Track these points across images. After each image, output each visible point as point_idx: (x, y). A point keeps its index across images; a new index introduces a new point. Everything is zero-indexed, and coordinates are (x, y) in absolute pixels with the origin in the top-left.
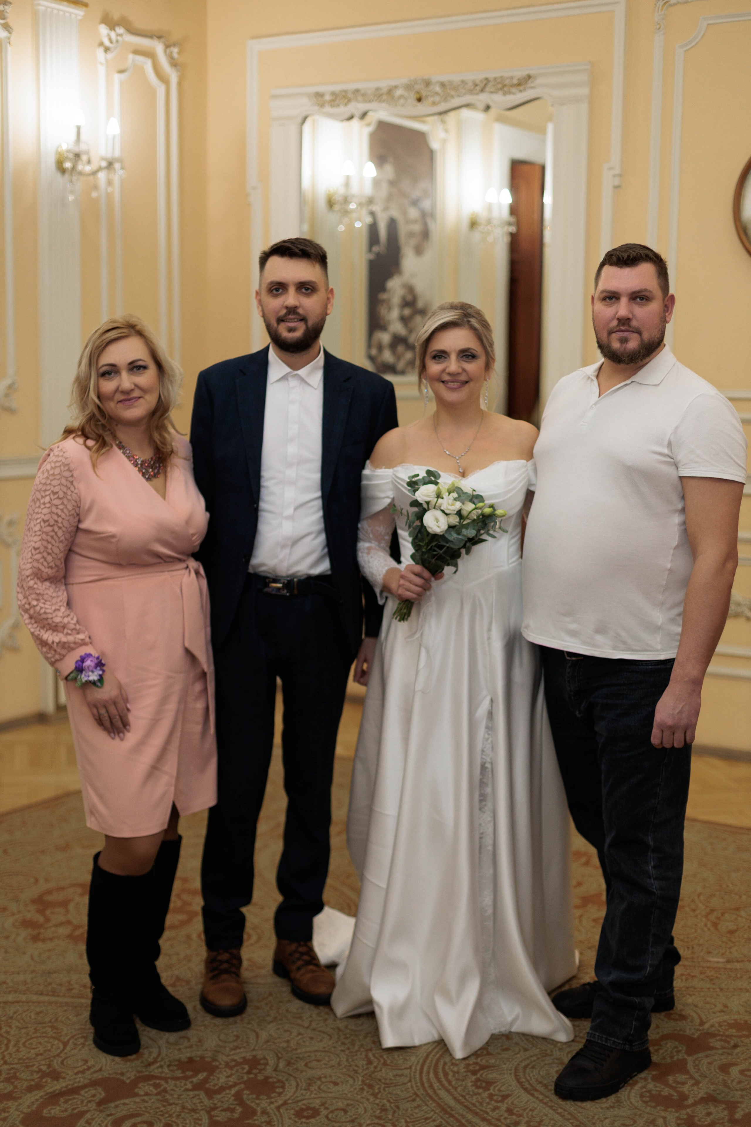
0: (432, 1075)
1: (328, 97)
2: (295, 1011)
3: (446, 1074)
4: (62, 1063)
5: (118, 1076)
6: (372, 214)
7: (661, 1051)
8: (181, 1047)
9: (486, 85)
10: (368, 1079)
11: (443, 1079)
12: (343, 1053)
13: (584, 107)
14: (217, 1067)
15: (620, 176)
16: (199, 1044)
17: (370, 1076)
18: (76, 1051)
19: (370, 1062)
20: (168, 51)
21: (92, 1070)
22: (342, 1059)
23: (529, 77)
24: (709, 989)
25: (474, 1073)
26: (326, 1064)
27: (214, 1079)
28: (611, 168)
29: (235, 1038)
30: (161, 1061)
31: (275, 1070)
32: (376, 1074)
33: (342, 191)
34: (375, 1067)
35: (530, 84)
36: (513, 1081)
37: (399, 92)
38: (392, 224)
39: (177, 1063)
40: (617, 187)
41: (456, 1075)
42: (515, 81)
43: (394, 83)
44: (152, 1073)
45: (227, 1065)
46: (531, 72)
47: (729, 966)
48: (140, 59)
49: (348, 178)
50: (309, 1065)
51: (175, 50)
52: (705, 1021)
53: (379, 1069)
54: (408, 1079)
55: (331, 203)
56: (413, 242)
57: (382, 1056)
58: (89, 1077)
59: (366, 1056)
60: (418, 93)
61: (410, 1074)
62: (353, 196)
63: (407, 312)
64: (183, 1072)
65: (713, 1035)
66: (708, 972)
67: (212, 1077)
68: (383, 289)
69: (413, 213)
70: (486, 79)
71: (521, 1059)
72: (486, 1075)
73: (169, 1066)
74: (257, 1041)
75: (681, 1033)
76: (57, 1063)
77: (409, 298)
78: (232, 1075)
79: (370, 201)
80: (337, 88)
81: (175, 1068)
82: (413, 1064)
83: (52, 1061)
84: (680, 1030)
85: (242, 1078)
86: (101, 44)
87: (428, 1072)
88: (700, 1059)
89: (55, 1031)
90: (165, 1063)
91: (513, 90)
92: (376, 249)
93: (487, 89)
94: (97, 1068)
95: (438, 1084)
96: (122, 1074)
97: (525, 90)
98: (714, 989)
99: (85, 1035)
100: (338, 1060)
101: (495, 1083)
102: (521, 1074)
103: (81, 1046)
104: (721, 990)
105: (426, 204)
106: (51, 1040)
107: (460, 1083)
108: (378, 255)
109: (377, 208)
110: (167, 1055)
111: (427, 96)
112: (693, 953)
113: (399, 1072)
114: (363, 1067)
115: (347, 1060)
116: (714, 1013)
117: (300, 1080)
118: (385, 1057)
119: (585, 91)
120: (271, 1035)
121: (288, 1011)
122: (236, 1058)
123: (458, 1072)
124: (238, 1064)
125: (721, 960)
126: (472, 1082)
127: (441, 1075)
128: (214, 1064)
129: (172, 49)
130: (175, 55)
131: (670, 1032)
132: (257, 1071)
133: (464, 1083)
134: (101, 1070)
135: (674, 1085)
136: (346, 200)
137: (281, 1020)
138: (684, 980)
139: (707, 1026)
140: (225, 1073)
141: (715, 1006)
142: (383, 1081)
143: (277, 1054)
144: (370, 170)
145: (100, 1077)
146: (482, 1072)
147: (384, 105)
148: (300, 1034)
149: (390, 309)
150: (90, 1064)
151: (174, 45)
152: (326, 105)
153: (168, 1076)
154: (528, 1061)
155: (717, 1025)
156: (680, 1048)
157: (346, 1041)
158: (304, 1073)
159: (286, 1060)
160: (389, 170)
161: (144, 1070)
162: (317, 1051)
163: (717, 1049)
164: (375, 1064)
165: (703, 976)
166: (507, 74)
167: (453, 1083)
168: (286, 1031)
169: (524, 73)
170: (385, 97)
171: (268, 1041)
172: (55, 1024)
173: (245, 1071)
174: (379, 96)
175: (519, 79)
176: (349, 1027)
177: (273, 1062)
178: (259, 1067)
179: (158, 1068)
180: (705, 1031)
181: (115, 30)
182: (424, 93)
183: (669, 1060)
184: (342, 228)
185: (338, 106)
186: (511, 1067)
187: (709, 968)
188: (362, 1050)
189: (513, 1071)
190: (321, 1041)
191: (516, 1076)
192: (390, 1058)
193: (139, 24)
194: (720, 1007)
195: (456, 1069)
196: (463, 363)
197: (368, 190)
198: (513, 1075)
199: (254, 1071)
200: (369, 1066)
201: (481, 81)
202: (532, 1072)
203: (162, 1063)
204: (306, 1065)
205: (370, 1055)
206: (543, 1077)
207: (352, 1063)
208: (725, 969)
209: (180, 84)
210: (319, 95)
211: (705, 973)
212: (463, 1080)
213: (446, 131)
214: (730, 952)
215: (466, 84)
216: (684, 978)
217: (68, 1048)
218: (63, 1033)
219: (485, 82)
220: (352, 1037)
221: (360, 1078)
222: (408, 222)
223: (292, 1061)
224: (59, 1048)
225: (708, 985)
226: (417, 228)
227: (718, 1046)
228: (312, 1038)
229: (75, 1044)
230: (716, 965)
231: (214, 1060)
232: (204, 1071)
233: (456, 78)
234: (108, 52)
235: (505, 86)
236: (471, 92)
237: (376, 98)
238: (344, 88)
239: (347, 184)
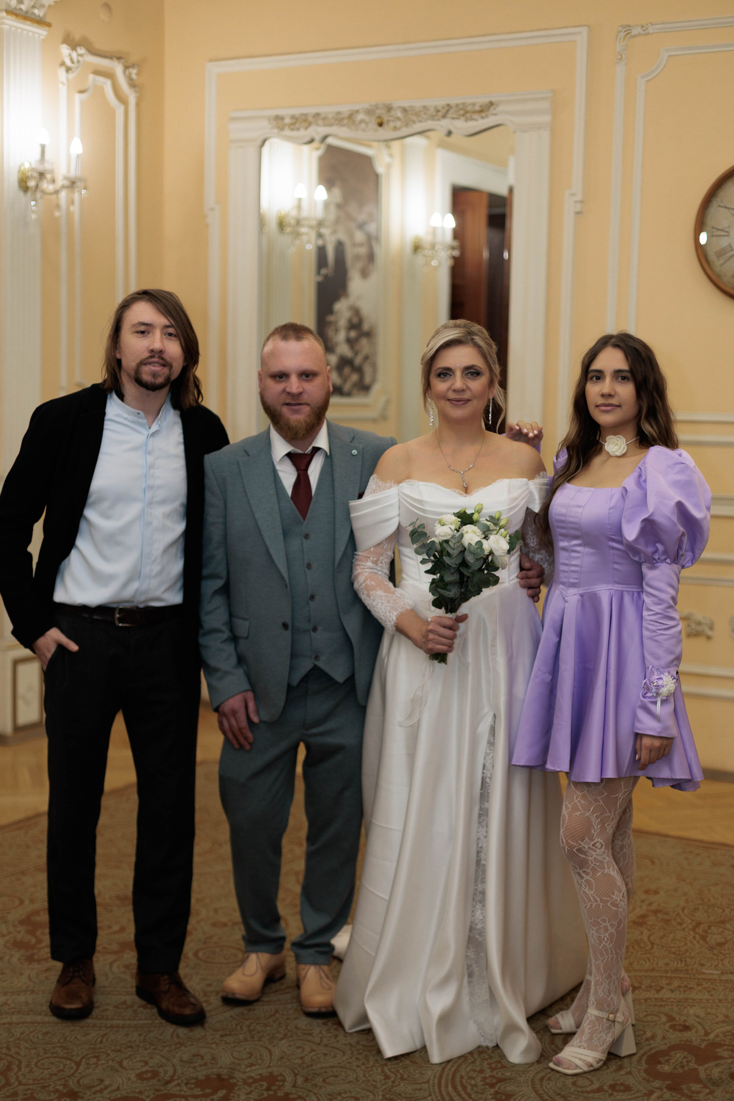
0: (450, 1089)
1: (287, 121)
2: (304, 1027)
3: (464, 1088)
4: (78, 1082)
5: (137, 1095)
6: (320, 236)
7: (672, 1061)
8: (196, 1065)
9: (448, 111)
10: (388, 1094)
11: (462, 1093)
12: (359, 1069)
13: (546, 135)
14: (235, 1084)
15: (582, 202)
16: (213, 1062)
17: (389, 1090)
18: (90, 1070)
19: (387, 1077)
20: (127, 72)
21: (110, 1090)
22: (359, 1074)
23: (491, 104)
24: (708, 1000)
25: (492, 1086)
26: (343, 1080)
27: (234, 1097)
28: (573, 195)
29: (248, 1056)
30: (178, 1079)
31: (294, 1086)
32: (395, 1088)
33: (294, 213)
34: (393, 1082)
35: (492, 110)
36: (532, 1093)
37: (360, 117)
38: (340, 247)
39: (194, 1081)
40: (578, 213)
41: (475, 1089)
42: (477, 108)
43: (356, 107)
44: (171, 1092)
45: (245, 1082)
46: (494, 100)
47: (724, 978)
48: (101, 79)
49: (300, 200)
50: (327, 1081)
51: (134, 72)
52: (709, 1031)
53: (397, 1084)
54: (428, 1092)
55: (282, 226)
56: (359, 265)
57: (398, 1071)
58: (108, 1096)
59: (383, 1071)
60: (379, 117)
61: (429, 1088)
62: (305, 219)
63: (353, 334)
64: (202, 1090)
65: (720, 1045)
66: (704, 983)
67: (232, 1095)
68: (330, 311)
69: (359, 236)
70: (448, 105)
71: (536, 1072)
72: (504, 1088)
73: (187, 1084)
74: (271, 1058)
75: (688, 1043)
76: (73, 1082)
77: (355, 320)
78: (251, 1092)
79: (320, 224)
80: (297, 112)
81: (193, 1086)
82: (430, 1078)
83: (67, 1081)
84: (687, 1041)
85: (262, 1094)
86: (63, 64)
87: (447, 1086)
88: (710, 1069)
89: (65, 1051)
90: (182, 1081)
91: (476, 116)
92: (324, 271)
93: (450, 115)
94: (114, 1087)
95: (458, 1097)
96: (141, 1093)
97: (487, 116)
98: (713, 1000)
99: (96, 1054)
100: (355, 1075)
101: (514, 1095)
102: (538, 1087)
103: (94, 1065)
104: (720, 1001)
105: (372, 228)
106: (63, 1060)
107: (480, 1096)
108: (326, 277)
109: (325, 231)
110: (182, 1073)
111: (388, 121)
112: (686, 965)
113: (418, 1086)
114: (381, 1081)
115: (364, 1076)
116: (717, 1023)
117: (321, 1095)
118: (401, 1071)
119: (547, 118)
120: (284, 1052)
121: (296, 1027)
122: (252, 1075)
123: (476, 1086)
124: (255, 1081)
125: (716, 972)
126: (491, 1094)
127: (460, 1088)
128: (231, 1081)
129: (131, 70)
130: (134, 76)
131: (677, 1043)
132: (276, 1088)
133: (483, 1096)
134: (118, 1089)
135: (689, 1094)
136: (298, 223)
137: (291, 1036)
138: (682, 992)
139: (712, 1036)
140: (243, 1090)
141: (717, 1017)
142: (403, 1095)
143: (293, 1071)
144: (321, 194)
145: (119, 1096)
146: (500, 1084)
147: (344, 127)
148: (312, 1050)
149: (337, 331)
150: (106, 1083)
151: (133, 66)
152: (286, 128)
153: (187, 1094)
154: (543, 1074)
155: (721, 1035)
156: (690, 1059)
157: (360, 1057)
158: (323, 1089)
159: (303, 1076)
160: (337, 193)
161: (162, 1088)
162: (332, 1067)
163: (726, 1058)
164: (393, 1079)
165: (700, 988)
166: (469, 101)
167: (473, 1096)
168: (298, 1048)
169: (487, 100)
170: (345, 122)
171: (282, 1058)
172: (64, 1045)
173: (264, 1087)
174: (340, 121)
175: (481, 106)
176: (361, 1042)
177: (290, 1078)
178: (277, 1083)
179: (176, 1086)
180: (711, 1041)
181: (76, 50)
182: (385, 118)
183: (681, 1071)
184: (291, 251)
185: (298, 129)
186: (527, 1080)
187: (704, 979)
188: (377, 1065)
189: (530, 1083)
190: (335, 1057)
191: (534, 1088)
192: (406, 1072)
193: (99, 45)
194: (721, 1018)
195: (473, 1082)
196: (468, 380)
197: (319, 213)
198: (530, 1087)
199: (273, 1088)
200: (387, 1081)
201: (443, 107)
202: (549, 1084)
203: (179, 1081)
204: (324, 1081)
205: (386, 1070)
206: (560, 1089)
207: (370, 1078)
208: (721, 980)
209: (138, 104)
210: (279, 118)
211: (701, 985)
212: (482, 1093)
213: (391, 155)
214: (723, 964)
215: (428, 109)
216: (682, 989)
217: (81, 1068)
218: (74, 1053)
219: (447, 108)
220: (365, 1053)
221: (380, 1093)
222: (354, 245)
223: (309, 1077)
224: (72, 1068)
225: (707, 996)
226: (363, 251)
227: (726, 1056)
228: (325, 1054)
229: (88, 1064)
230: (711, 977)
231: (231, 1077)
232: (223, 1088)
233: (418, 104)
234: (70, 72)
235: (467, 112)
236: (433, 118)
237: (336, 122)
238: (305, 111)
239: (299, 207)
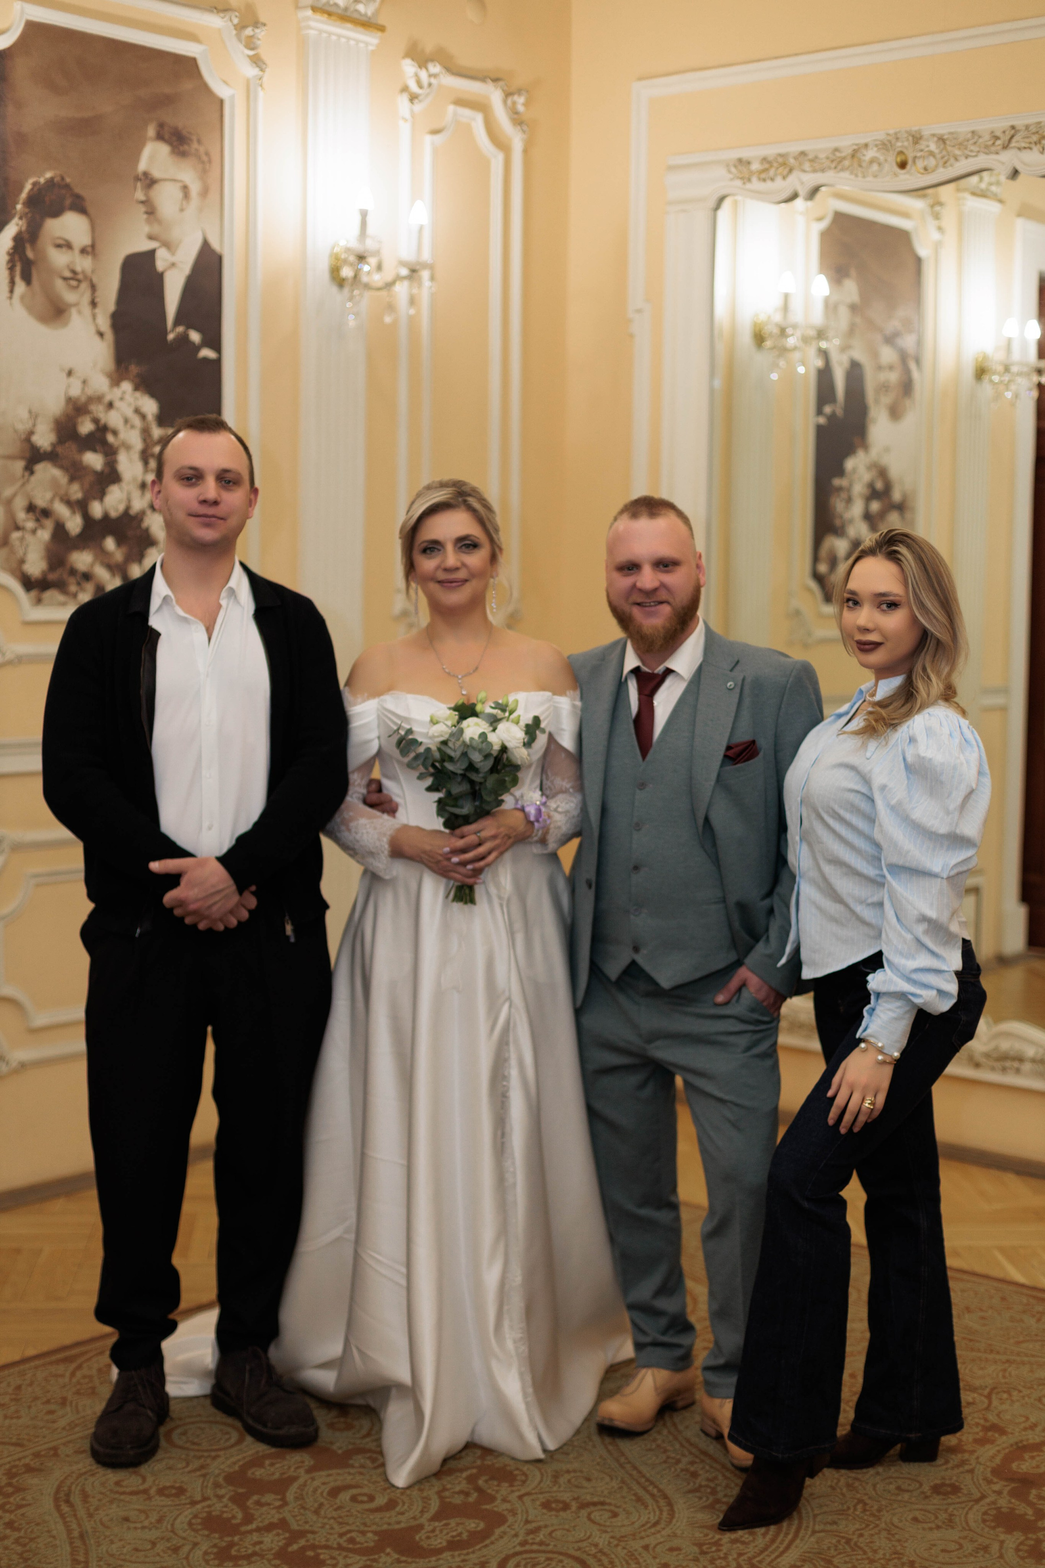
1: (756, 166)
6: (825, 354)
9: (1012, 137)
20: (509, 102)
33: (778, 318)
37: (870, 154)
38: (855, 370)
43: (863, 141)
48: (465, 112)
49: (787, 297)
51: (520, 100)
55: (759, 338)
56: (887, 399)
60: (901, 153)
62: (795, 326)
63: (875, 506)
68: (839, 471)
69: (888, 355)
70: (1013, 127)
77: (879, 485)
80: (770, 151)
86: (405, 89)
92: (828, 409)
93: (1013, 144)
105: (908, 342)
108: (832, 418)
109: (832, 345)
111: (915, 158)
129: (516, 97)
130: (521, 108)
136: (783, 332)
144: (821, 287)
147: (846, 175)
149: (849, 501)
151: (519, 92)
152: (754, 179)
160: (851, 288)
170: (847, 163)
174: (839, 162)
181: (427, 69)
182: (910, 155)
184: (774, 376)
185: (773, 178)
193: (465, 60)
196: (462, 554)
197: (817, 317)
201: (1004, 132)
209: (526, 151)
210: (742, 163)
213: (941, 229)
215: (980, 137)
219: (1011, 133)
222: (880, 368)
226: (893, 377)
233: (963, 129)
234: (416, 101)
236: (987, 149)
237: (833, 165)
238: (782, 150)
239: (785, 308)
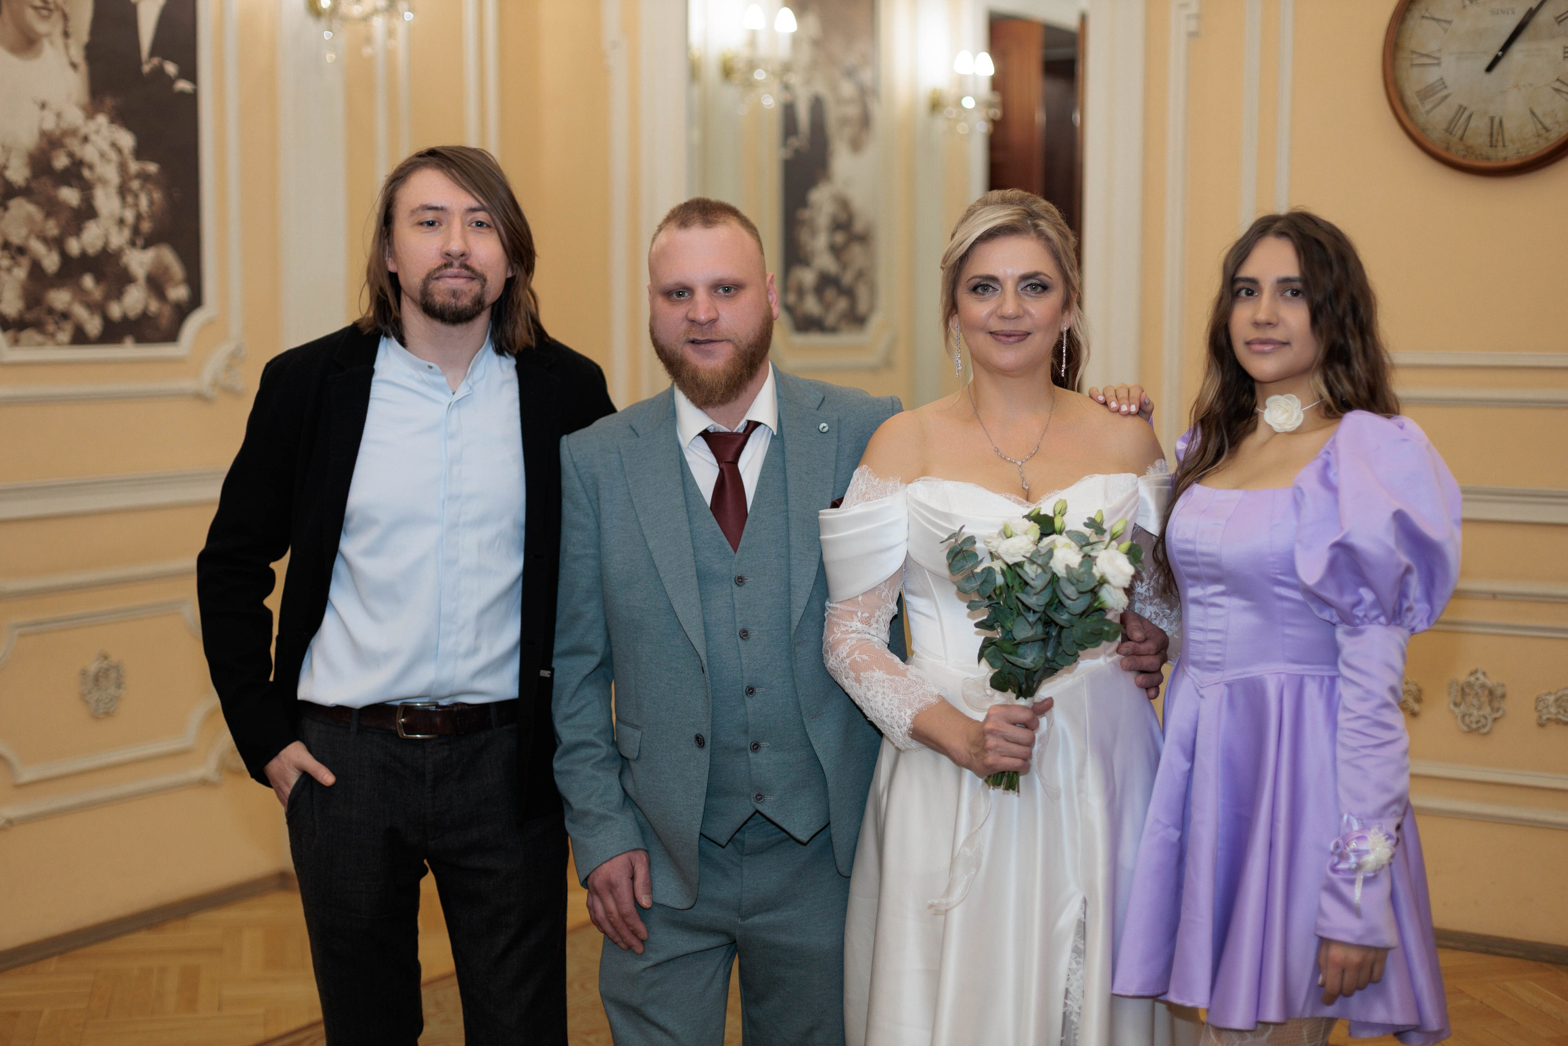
6: (787, 87)
15: (1198, 16)
28: (1184, 6)
33: (745, 53)
38: (817, 106)
40: (1192, 35)
49: (753, 34)
55: (727, 72)
56: (848, 132)
62: (762, 60)
63: (840, 238)
68: (804, 203)
69: (847, 89)
77: (843, 217)
79: (787, 68)
92: (795, 142)
105: (866, 76)
108: (797, 151)
109: (794, 79)
136: (750, 66)
144: (787, 21)
149: (814, 233)
160: (812, 22)
184: (742, 110)
196: (1027, 299)
197: (783, 51)
222: (839, 102)
226: (852, 111)
239: (753, 43)
